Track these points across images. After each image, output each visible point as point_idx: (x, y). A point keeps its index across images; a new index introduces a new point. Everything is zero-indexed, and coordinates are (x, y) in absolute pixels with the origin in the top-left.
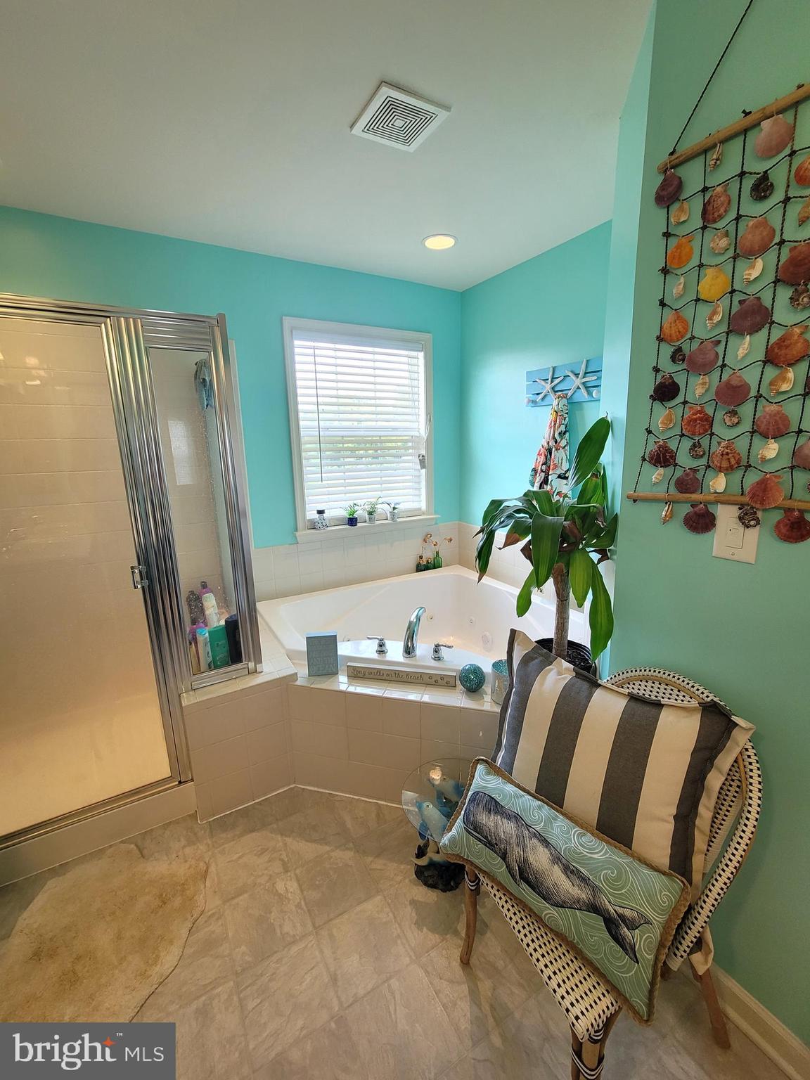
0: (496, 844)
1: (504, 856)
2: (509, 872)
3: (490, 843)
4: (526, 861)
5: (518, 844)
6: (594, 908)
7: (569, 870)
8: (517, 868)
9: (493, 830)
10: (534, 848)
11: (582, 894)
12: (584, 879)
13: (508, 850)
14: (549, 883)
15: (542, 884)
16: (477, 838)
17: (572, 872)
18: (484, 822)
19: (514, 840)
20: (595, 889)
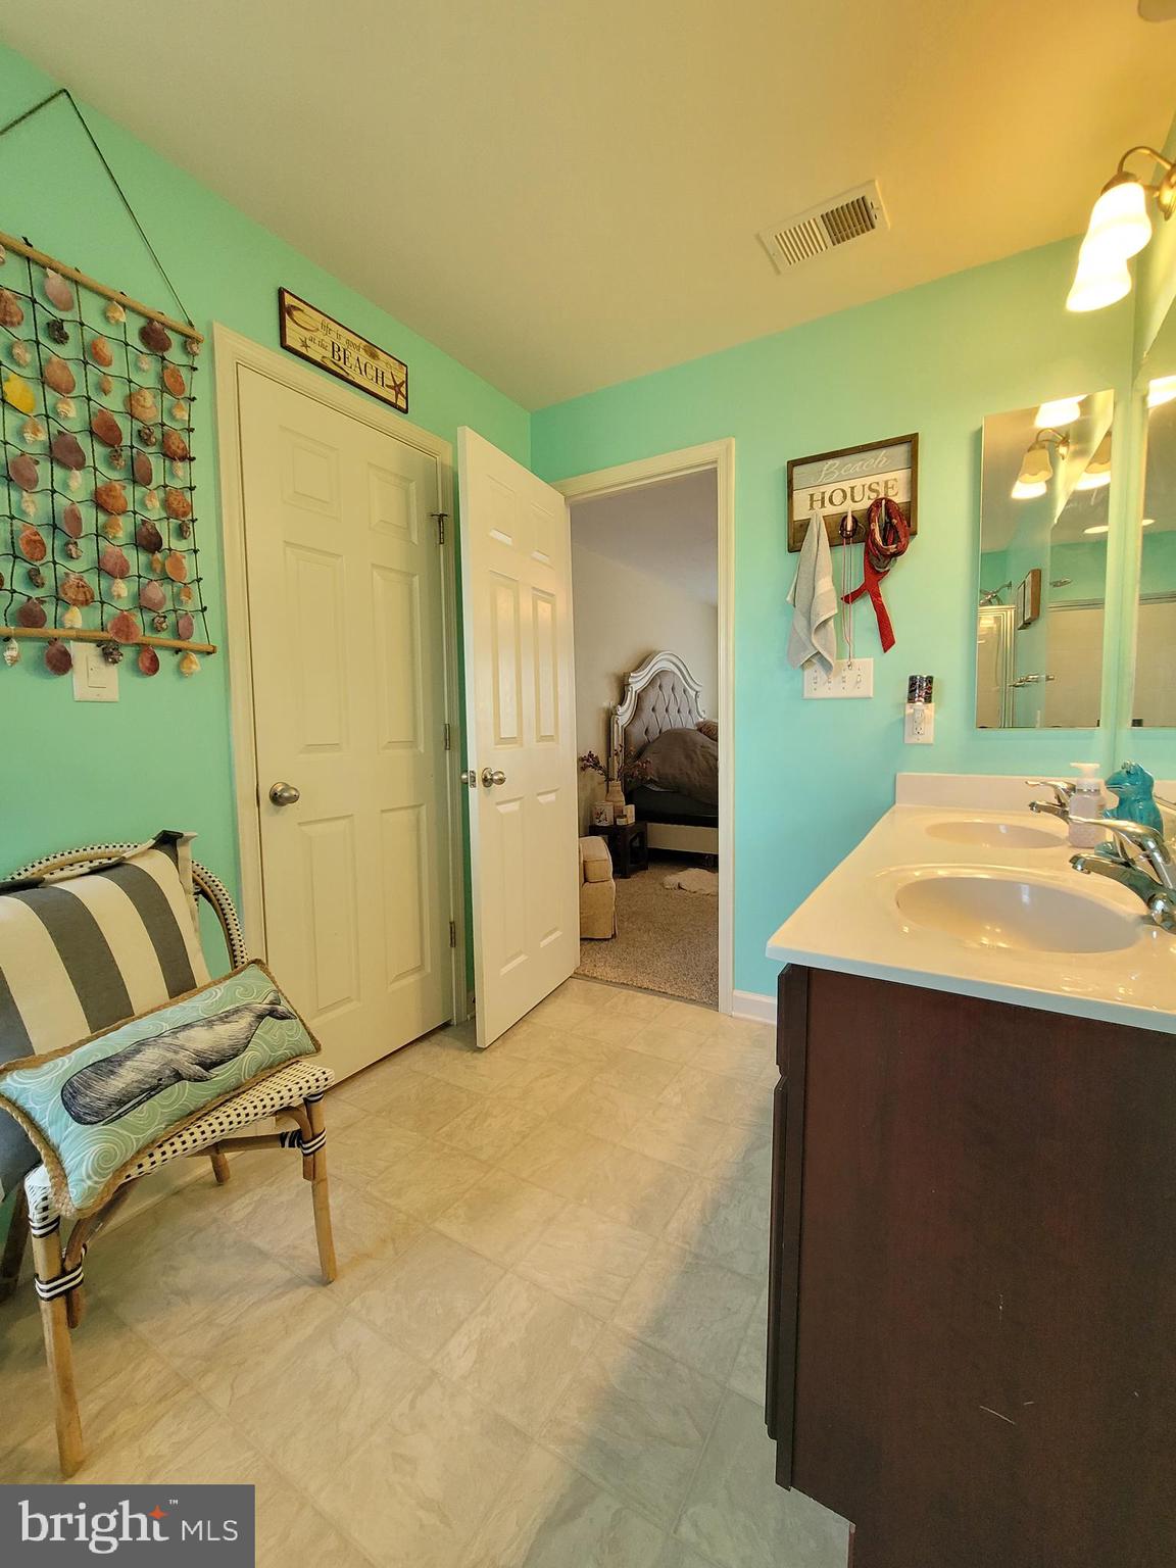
0: (160, 1080)
1: (178, 1077)
2: (196, 1080)
3: (153, 1089)
4: (197, 1053)
5: (176, 1052)
6: (260, 1017)
7: (225, 1018)
8: (198, 1067)
9: (140, 1077)
10: (189, 1039)
11: (246, 1019)
12: (236, 1011)
13: (175, 1066)
14: (226, 1043)
15: (224, 1050)
16: (134, 1107)
17: (227, 1017)
18: (121, 1086)
19: (170, 1055)
20: (247, 1007)
